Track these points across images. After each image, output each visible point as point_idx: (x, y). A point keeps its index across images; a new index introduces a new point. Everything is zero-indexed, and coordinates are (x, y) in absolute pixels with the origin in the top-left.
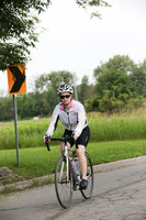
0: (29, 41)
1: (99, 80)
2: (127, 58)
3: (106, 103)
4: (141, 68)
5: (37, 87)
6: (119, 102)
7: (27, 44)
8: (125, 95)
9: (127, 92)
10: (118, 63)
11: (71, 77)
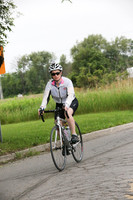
0: (5, 26)
1: (75, 58)
2: (101, 37)
3: (83, 79)
4: (114, 46)
5: (20, 67)
6: (95, 78)
7: (4, 28)
8: (100, 71)
9: (101, 69)
10: (93, 42)
11: (50, 56)
